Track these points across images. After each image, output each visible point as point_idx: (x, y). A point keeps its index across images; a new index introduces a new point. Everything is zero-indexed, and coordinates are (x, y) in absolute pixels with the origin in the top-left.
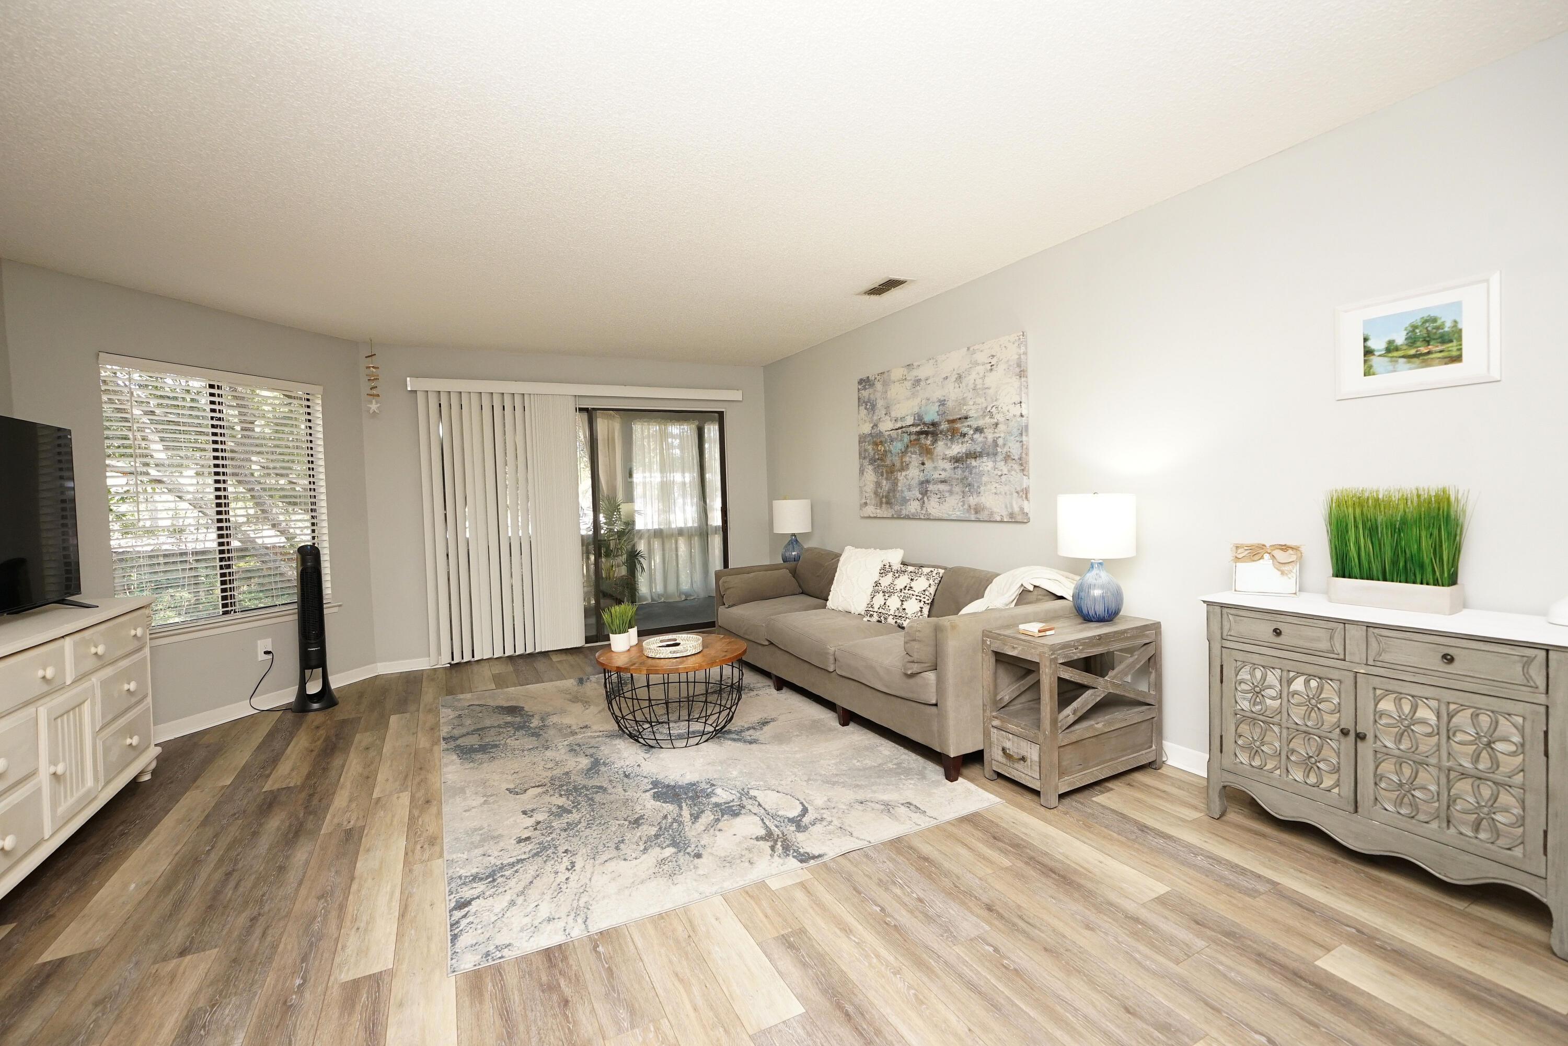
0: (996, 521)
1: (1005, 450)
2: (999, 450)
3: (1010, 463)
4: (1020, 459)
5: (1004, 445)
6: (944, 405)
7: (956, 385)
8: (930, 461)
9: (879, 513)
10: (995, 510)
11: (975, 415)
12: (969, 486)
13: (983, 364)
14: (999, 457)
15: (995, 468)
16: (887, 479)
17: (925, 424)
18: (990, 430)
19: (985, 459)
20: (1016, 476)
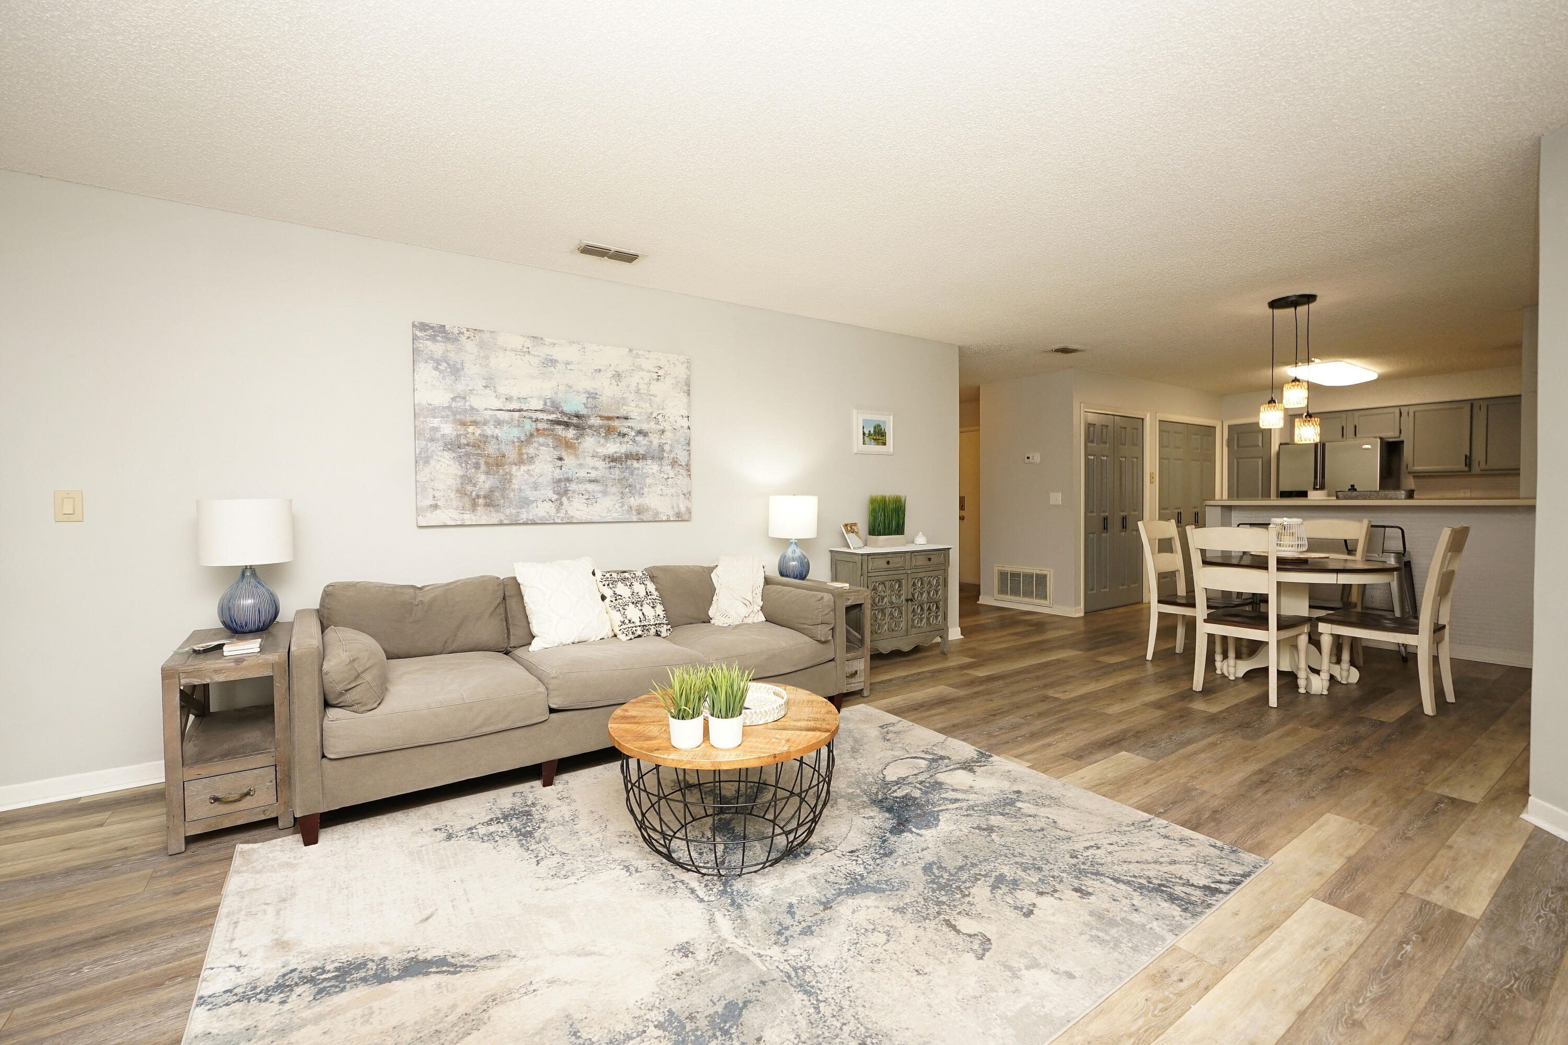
0: (662, 521)
1: (672, 456)
2: (665, 455)
3: (677, 468)
4: (687, 465)
5: (671, 451)
6: (594, 398)
7: (613, 381)
8: (572, 457)
9: (469, 518)
10: (660, 510)
11: (638, 418)
12: (628, 487)
13: (649, 371)
14: (666, 462)
15: (661, 472)
16: (487, 473)
17: (562, 413)
18: (655, 435)
19: (649, 462)
20: (682, 481)
